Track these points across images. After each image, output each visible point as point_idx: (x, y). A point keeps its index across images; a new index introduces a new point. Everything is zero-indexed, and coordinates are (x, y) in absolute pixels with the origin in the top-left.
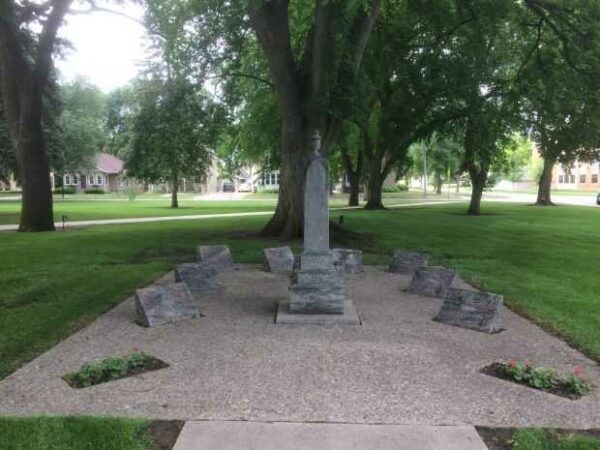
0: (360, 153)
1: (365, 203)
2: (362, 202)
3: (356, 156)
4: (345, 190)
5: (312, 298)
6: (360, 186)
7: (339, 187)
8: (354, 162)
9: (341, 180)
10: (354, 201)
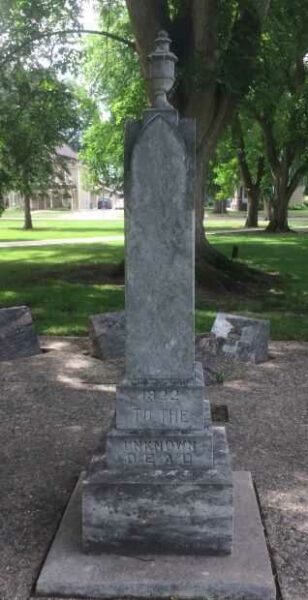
0: (261, 160)
1: (267, 223)
2: (263, 223)
3: (257, 163)
4: (242, 207)
5: (142, 512)
6: (260, 202)
7: (234, 202)
8: (254, 171)
9: (236, 194)
10: (252, 222)
